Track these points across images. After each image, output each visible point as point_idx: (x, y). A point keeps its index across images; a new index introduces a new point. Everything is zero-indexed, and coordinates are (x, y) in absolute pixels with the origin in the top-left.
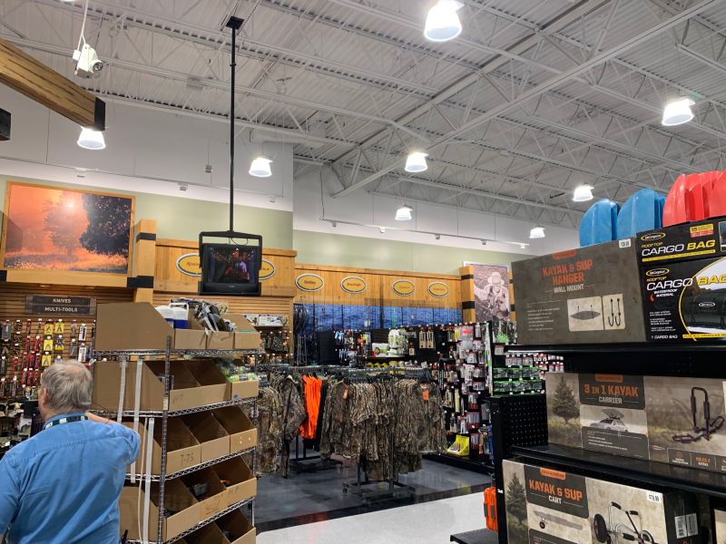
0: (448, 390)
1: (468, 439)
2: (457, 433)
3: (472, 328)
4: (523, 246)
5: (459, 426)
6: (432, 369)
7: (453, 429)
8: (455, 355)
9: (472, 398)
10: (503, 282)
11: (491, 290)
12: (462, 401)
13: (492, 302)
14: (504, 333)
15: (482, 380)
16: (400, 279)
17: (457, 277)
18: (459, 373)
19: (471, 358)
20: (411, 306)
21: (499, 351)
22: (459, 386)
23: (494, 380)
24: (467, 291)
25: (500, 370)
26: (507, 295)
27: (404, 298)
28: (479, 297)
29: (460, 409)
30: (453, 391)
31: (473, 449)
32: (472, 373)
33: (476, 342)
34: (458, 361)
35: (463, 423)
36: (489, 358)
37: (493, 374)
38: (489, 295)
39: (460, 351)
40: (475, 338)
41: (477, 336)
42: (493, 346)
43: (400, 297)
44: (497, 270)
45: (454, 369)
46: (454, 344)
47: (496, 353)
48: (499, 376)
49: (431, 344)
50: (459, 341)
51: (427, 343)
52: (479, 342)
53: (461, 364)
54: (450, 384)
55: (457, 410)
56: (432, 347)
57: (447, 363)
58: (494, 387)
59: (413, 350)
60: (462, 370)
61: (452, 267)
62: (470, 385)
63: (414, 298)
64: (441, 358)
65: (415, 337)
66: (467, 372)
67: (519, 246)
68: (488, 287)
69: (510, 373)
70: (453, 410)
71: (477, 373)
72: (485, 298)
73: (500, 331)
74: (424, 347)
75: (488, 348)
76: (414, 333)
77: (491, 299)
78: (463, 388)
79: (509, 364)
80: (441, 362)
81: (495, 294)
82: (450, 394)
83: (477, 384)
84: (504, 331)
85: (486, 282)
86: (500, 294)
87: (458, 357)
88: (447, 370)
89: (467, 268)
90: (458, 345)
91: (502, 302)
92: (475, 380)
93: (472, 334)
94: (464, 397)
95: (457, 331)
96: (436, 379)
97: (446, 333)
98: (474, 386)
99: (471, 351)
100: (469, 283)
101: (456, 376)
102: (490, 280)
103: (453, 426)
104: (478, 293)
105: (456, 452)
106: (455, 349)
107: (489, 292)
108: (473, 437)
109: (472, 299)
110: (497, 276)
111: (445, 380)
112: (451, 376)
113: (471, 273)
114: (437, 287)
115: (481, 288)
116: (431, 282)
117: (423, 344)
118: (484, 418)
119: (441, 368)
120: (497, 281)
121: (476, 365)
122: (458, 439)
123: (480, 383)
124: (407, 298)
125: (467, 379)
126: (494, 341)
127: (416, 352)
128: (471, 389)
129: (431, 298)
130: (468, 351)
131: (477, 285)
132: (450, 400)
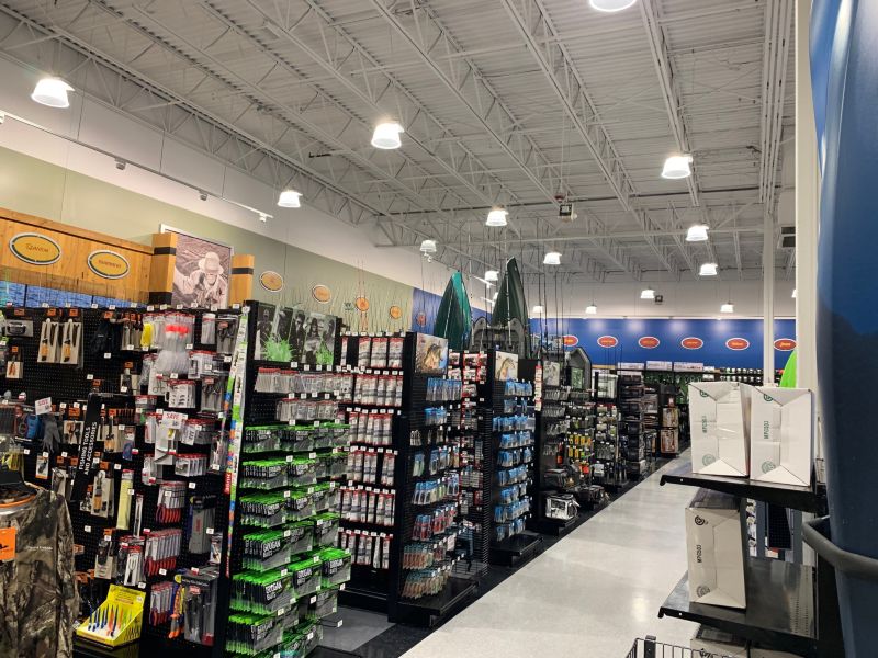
0: (102, 473)
1: (142, 597)
2: (113, 581)
3: (191, 320)
4: (264, 216)
5: (121, 565)
6: (66, 417)
7: (103, 570)
8: (135, 385)
9: (168, 497)
10: (221, 271)
11: (201, 280)
12: (140, 504)
13: (200, 298)
14: (284, 337)
15: (202, 450)
16: (30, 231)
17: (146, 247)
18: (140, 431)
19: (182, 395)
20: (46, 285)
21: (267, 383)
22: (136, 465)
23: (244, 456)
24: (160, 273)
25: (264, 431)
26: (225, 291)
27: (33, 268)
28: (181, 287)
29: (132, 520)
30: (116, 478)
31: (152, 626)
32: (178, 433)
33: (200, 357)
34: (143, 401)
35: (133, 560)
36: (239, 400)
37: (244, 442)
38: (197, 286)
39: (153, 375)
40: (198, 347)
41: (204, 340)
42: (253, 368)
43: (24, 266)
44: (214, 250)
45: (127, 419)
46: (137, 359)
47: (258, 388)
48: (259, 448)
49: (73, 354)
50: (153, 352)
51: (60, 350)
52: (209, 357)
53: (151, 409)
54: (112, 457)
55: (122, 525)
56: (74, 360)
57: (110, 403)
58: (241, 477)
59: (17, 365)
60: (149, 423)
61: (141, 230)
62: (169, 462)
63: (57, 271)
64: (95, 392)
65: (30, 332)
66: (164, 430)
67: (258, 215)
68: (196, 274)
69: (288, 438)
70: (112, 521)
71: (193, 433)
72: (191, 291)
73: (275, 330)
74: (51, 359)
75: (238, 373)
76: (28, 325)
77: (199, 294)
78: (147, 469)
79: (288, 414)
80: (94, 404)
81: (207, 286)
82: (107, 484)
83: (186, 461)
84: (283, 334)
85: (195, 266)
86: (215, 289)
87: (144, 389)
88: (108, 422)
89: (167, 236)
90: (147, 361)
91: (215, 302)
92: (183, 449)
93: (188, 336)
94: (147, 493)
95: (149, 324)
96: (73, 441)
97: (118, 328)
98: (179, 464)
99: (183, 377)
100: (167, 262)
101: (131, 437)
102: (201, 263)
103: (103, 562)
104: (181, 281)
105: (102, 634)
106: (138, 370)
107: (197, 282)
108: (156, 594)
109: (169, 289)
110: (212, 259)
111: (99, 446)
112: (118, 438)
113: (173, 245)
114: (105, 258)
115: (186, 273)
116: (96, 248)
117: (48, 353)
118: (195, 547)
119: (92, 416)
120: (211, 268)
121: (193, 414)
122: (113, 594)
123: (196, 460)
124: (42, 270)
125: (161, 447)
126: (257, 355)
127: (25, 370)
128: (168, 473)
129: (91, 275)
130: (175, 376)
131: (179, 268)
132: (105, 498)
